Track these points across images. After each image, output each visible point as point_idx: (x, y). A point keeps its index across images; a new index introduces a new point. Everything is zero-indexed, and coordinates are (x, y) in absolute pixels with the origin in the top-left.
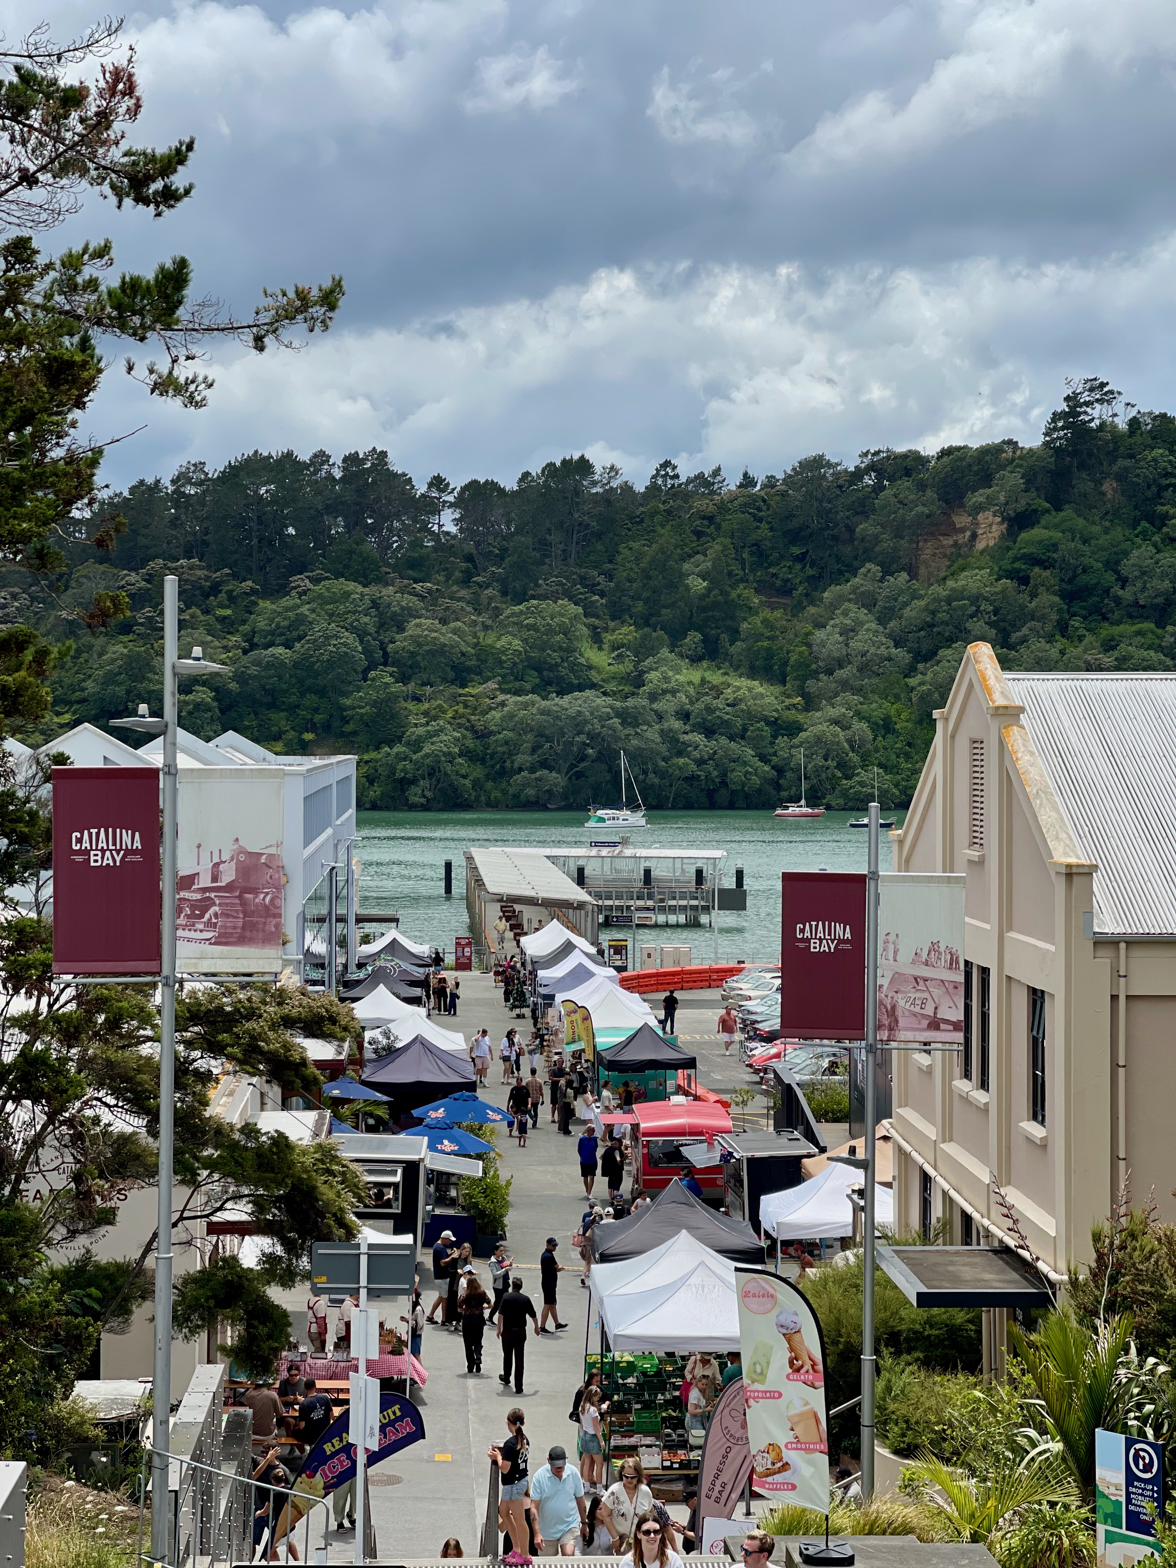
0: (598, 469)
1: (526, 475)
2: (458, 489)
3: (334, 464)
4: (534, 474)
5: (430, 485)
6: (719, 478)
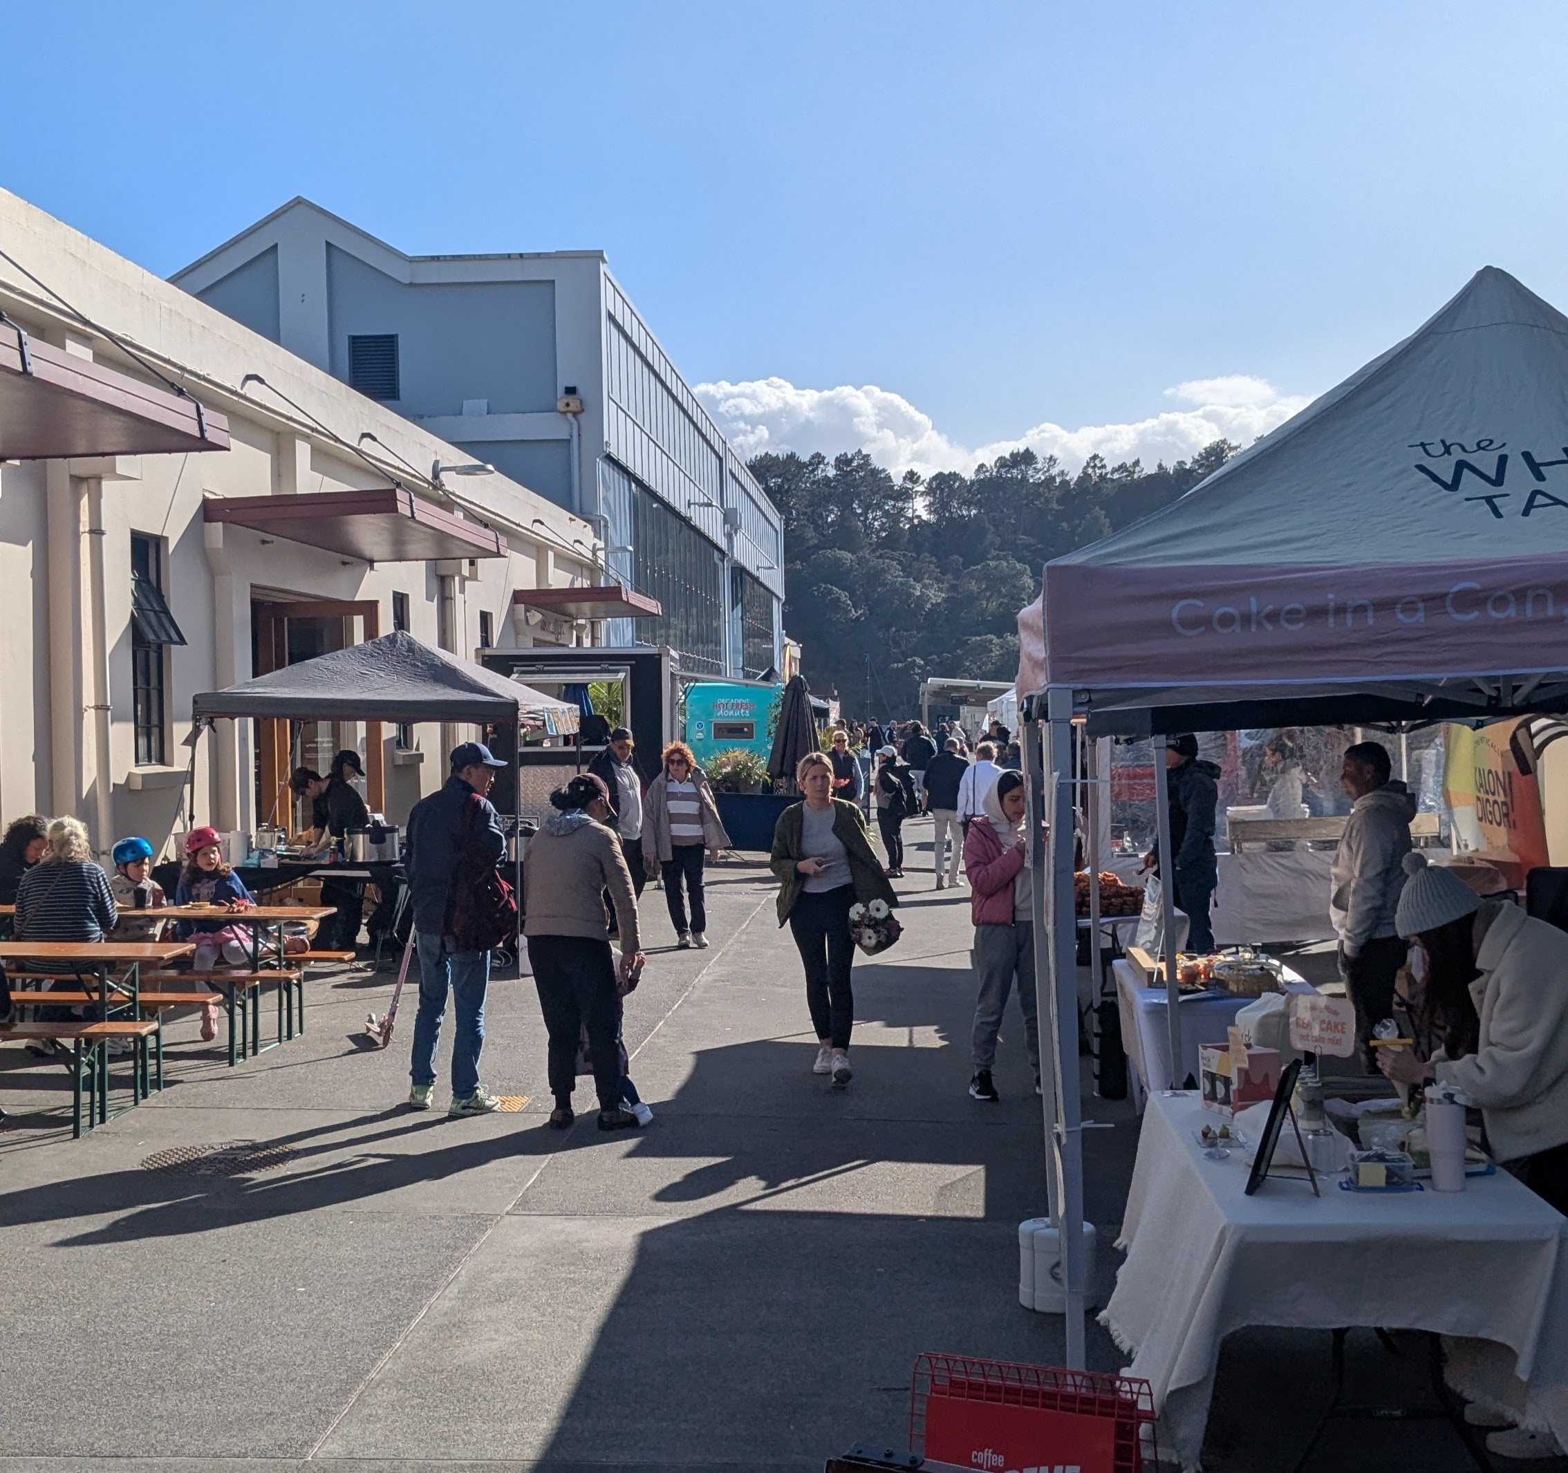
0: (1040, 459)
1: (982, 466)
2: (928, 480)
3: (828, 463)
4: (988, 465)
5: (905, 478)
6: (1137, 469)
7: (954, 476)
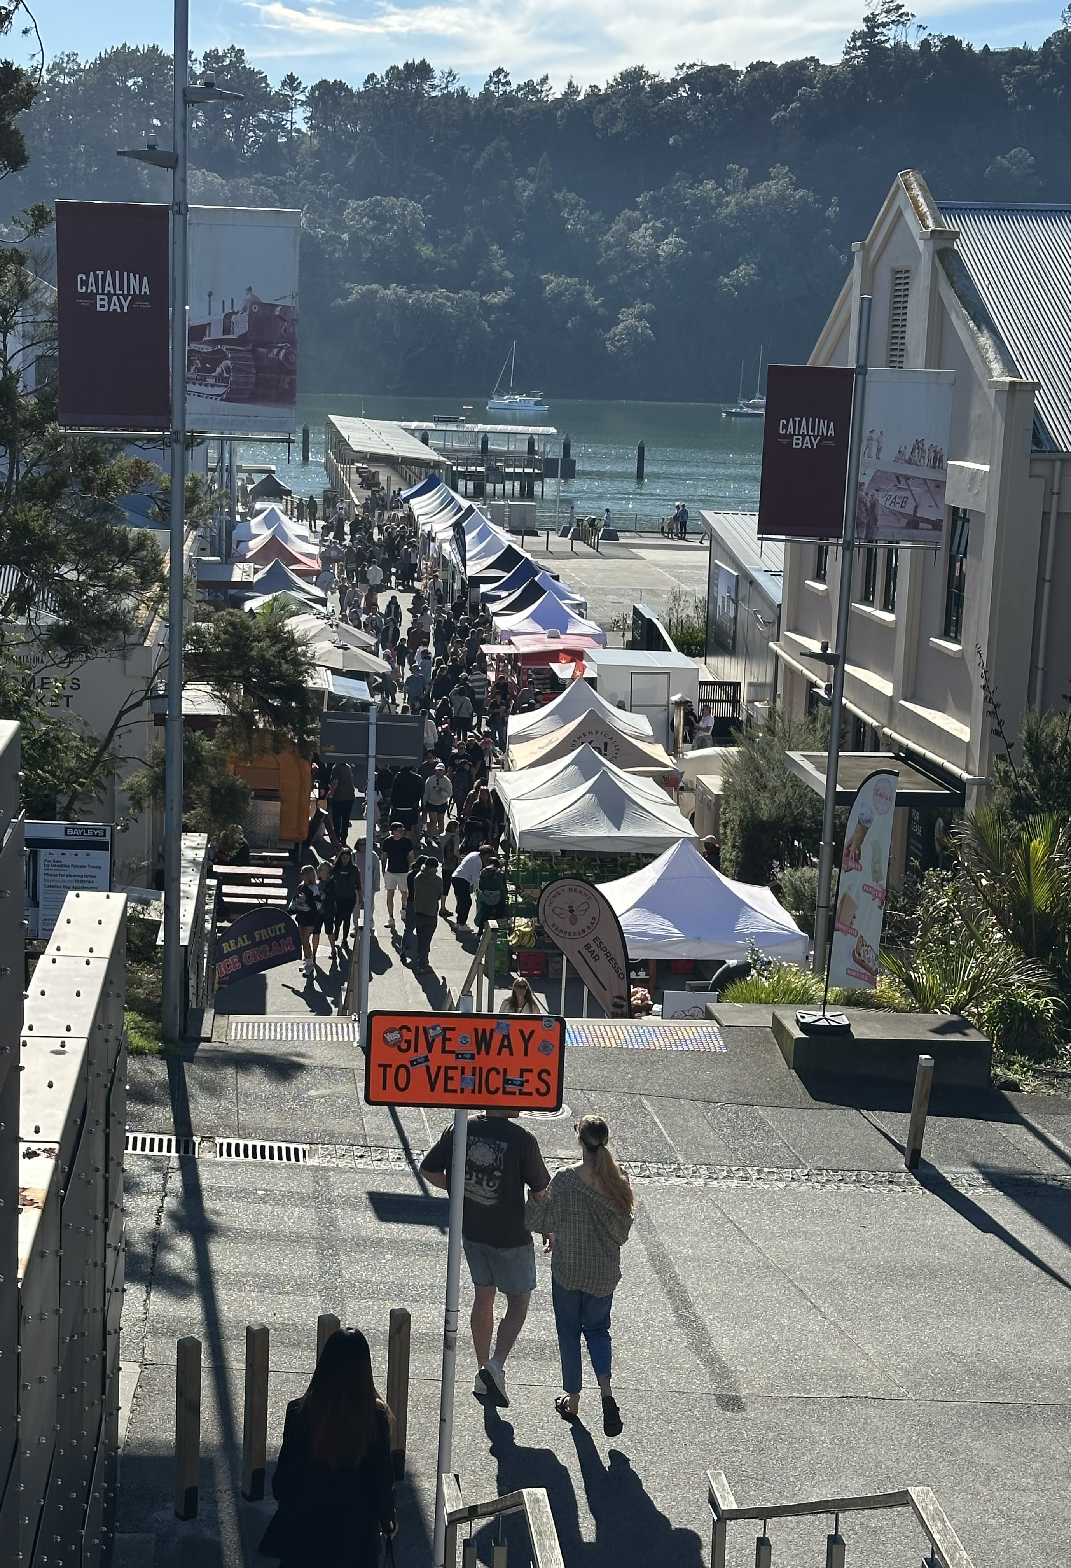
0: (437, 73)
1: (372, 76)
2: (310, 88)
3: (196, 60)
4: (379, 76)
5: (284, 84)
6: (546, 87)
7: (340, 86)
